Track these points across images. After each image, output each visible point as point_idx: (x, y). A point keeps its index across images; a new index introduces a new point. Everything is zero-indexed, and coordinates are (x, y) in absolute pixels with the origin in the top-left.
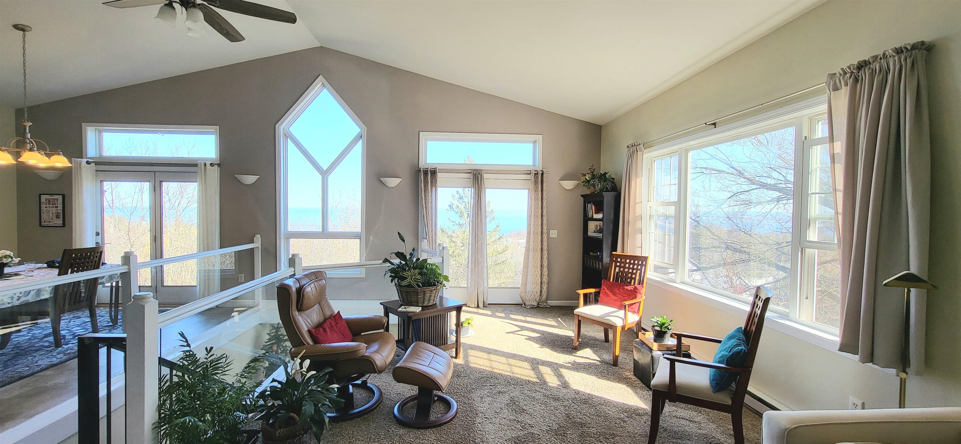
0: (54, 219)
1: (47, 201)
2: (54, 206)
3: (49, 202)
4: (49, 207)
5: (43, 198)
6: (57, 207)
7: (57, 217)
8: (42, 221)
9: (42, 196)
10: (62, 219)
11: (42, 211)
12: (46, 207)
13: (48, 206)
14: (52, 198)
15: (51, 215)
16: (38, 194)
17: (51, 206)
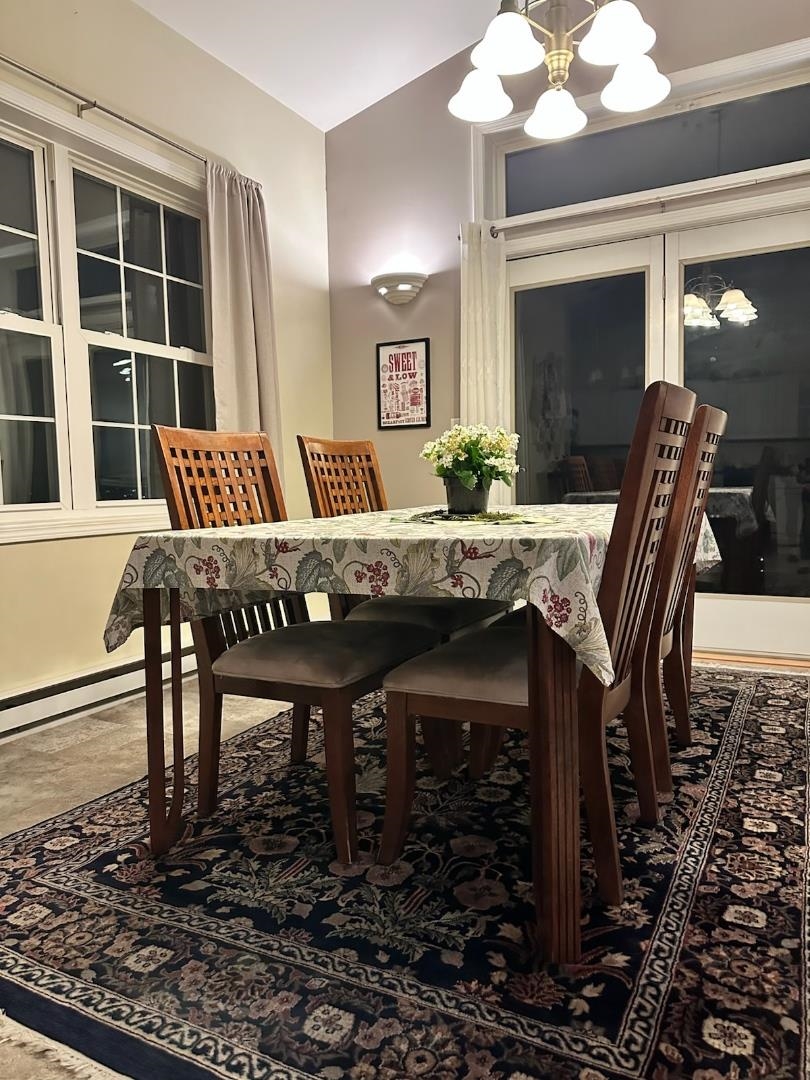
0: (408, 409)
1: (393, 362)
2: (407, 372)
3: (397, 363)
4: (397, 376)
5: (385, 352)
6: (413, 376)
7: (414, 402)
8: (383, 415)
9: (381, 348)
10: (424, 406)
11: (382, 389)
12: (391, 378)
13: (394, 373)
14: (404, 351)
15: (400, 397)
16: (375, 346)
17: (401, 373)
